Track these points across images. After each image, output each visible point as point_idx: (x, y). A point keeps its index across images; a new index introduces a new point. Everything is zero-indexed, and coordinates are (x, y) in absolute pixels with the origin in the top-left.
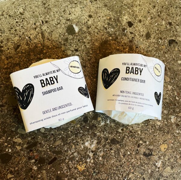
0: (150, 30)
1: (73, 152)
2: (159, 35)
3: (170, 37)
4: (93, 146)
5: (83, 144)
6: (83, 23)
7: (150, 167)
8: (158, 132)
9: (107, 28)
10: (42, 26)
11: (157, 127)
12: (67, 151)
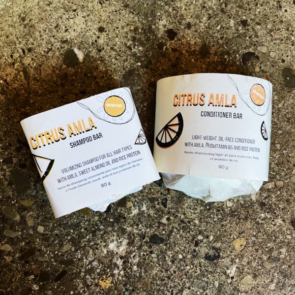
0: (208, 40)
1: (91, 260)
2: (223, 47)
3: (245, 48)
4: (122, 248)
5: (105, 246)
6: (91, 43)
7: (217, 276)
8: (229, 218)
9: (132, 47)
10: (23, 58)
11: (226, 210)
12: (81, 260)
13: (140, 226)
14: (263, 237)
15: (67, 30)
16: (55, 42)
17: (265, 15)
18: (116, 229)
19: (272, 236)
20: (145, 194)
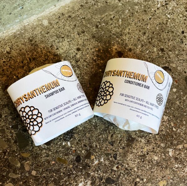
13: (99, 172)
14: (177, 180)
15: (58, 48)
16: (50, 55)
17: (174, 46)
18: (83, 173)
19: (182, 179)
20: (103, 151)
